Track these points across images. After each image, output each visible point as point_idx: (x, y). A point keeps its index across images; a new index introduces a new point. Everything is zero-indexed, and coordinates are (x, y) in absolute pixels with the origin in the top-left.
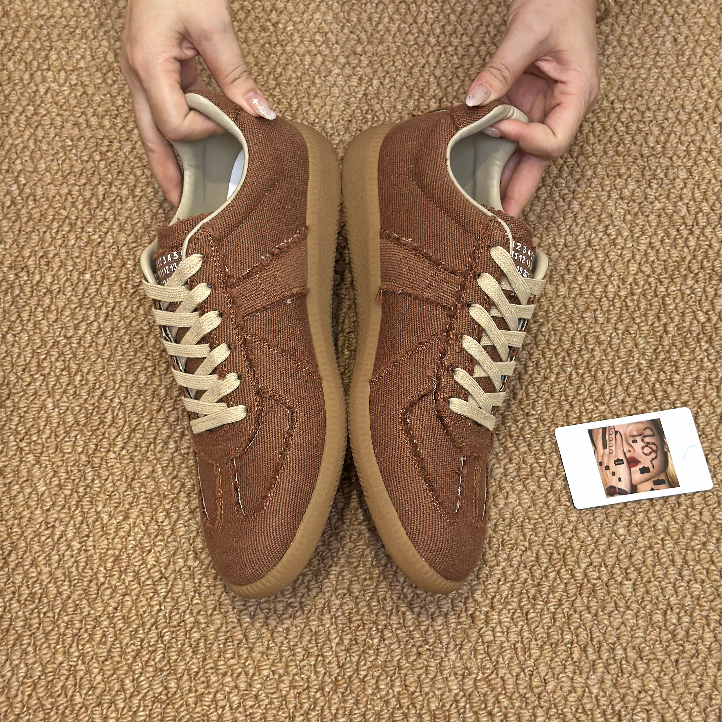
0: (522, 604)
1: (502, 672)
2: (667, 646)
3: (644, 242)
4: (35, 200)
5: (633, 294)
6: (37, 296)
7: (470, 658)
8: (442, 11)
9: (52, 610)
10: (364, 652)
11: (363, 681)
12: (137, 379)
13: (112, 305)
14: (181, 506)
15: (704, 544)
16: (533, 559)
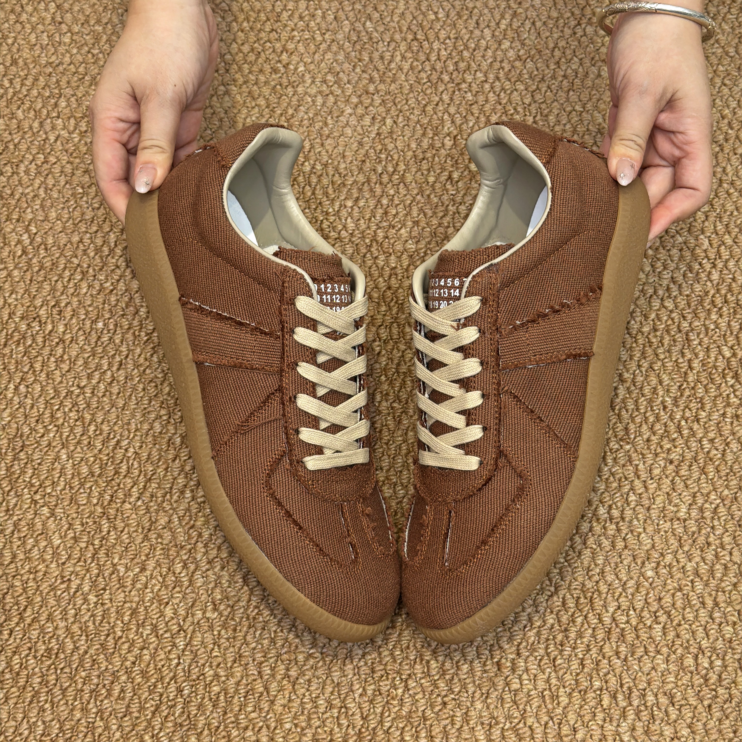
0: (549, 651)
1: (530, 721)
2: (699, 691)
3: (666, 277)
4: (46, 249)
5: (656, 330)
6: (50, 346)
7: (497, 707)
8: (455, 47)
9: (69, 665)
10: (387, 702)
11: (387, 732)
12: (152, 428)
13: (125, 353)
14: (199, 557)
15: (735, 585)
16: (559, 604)
